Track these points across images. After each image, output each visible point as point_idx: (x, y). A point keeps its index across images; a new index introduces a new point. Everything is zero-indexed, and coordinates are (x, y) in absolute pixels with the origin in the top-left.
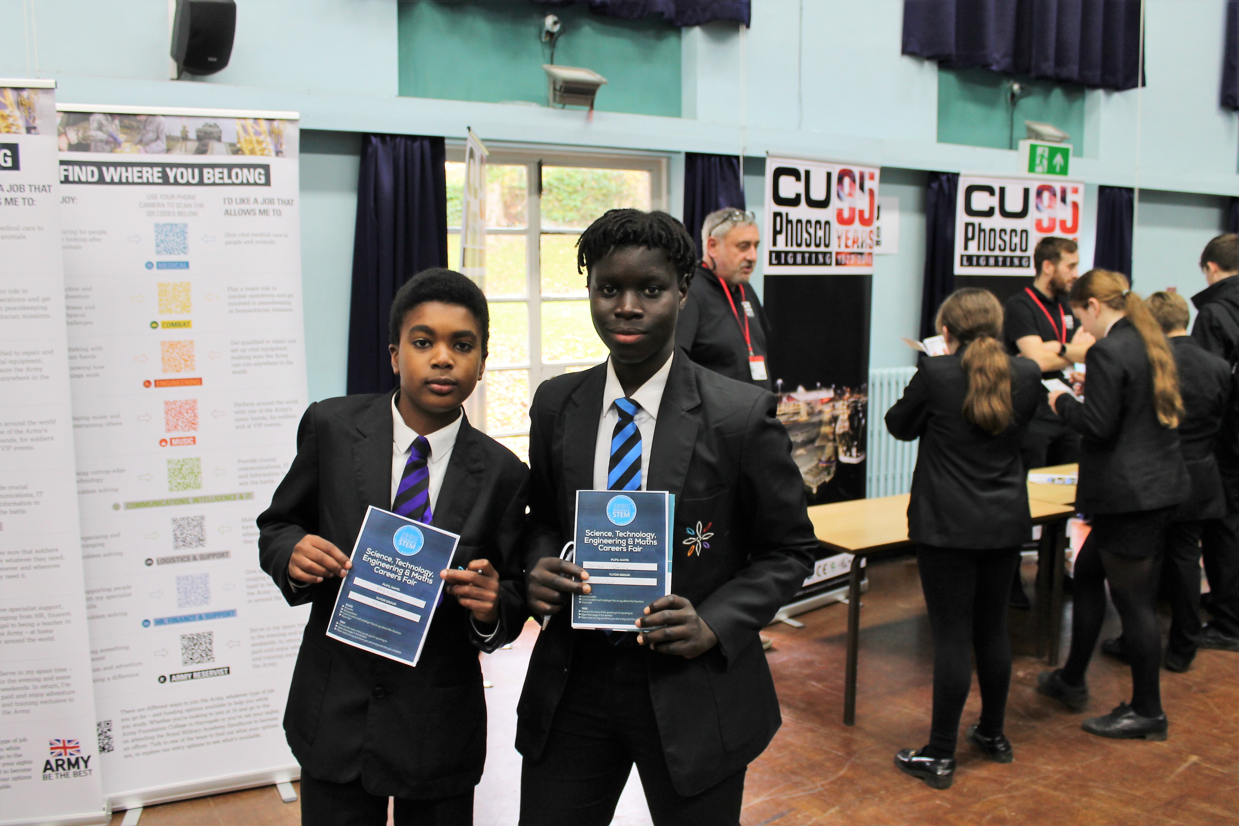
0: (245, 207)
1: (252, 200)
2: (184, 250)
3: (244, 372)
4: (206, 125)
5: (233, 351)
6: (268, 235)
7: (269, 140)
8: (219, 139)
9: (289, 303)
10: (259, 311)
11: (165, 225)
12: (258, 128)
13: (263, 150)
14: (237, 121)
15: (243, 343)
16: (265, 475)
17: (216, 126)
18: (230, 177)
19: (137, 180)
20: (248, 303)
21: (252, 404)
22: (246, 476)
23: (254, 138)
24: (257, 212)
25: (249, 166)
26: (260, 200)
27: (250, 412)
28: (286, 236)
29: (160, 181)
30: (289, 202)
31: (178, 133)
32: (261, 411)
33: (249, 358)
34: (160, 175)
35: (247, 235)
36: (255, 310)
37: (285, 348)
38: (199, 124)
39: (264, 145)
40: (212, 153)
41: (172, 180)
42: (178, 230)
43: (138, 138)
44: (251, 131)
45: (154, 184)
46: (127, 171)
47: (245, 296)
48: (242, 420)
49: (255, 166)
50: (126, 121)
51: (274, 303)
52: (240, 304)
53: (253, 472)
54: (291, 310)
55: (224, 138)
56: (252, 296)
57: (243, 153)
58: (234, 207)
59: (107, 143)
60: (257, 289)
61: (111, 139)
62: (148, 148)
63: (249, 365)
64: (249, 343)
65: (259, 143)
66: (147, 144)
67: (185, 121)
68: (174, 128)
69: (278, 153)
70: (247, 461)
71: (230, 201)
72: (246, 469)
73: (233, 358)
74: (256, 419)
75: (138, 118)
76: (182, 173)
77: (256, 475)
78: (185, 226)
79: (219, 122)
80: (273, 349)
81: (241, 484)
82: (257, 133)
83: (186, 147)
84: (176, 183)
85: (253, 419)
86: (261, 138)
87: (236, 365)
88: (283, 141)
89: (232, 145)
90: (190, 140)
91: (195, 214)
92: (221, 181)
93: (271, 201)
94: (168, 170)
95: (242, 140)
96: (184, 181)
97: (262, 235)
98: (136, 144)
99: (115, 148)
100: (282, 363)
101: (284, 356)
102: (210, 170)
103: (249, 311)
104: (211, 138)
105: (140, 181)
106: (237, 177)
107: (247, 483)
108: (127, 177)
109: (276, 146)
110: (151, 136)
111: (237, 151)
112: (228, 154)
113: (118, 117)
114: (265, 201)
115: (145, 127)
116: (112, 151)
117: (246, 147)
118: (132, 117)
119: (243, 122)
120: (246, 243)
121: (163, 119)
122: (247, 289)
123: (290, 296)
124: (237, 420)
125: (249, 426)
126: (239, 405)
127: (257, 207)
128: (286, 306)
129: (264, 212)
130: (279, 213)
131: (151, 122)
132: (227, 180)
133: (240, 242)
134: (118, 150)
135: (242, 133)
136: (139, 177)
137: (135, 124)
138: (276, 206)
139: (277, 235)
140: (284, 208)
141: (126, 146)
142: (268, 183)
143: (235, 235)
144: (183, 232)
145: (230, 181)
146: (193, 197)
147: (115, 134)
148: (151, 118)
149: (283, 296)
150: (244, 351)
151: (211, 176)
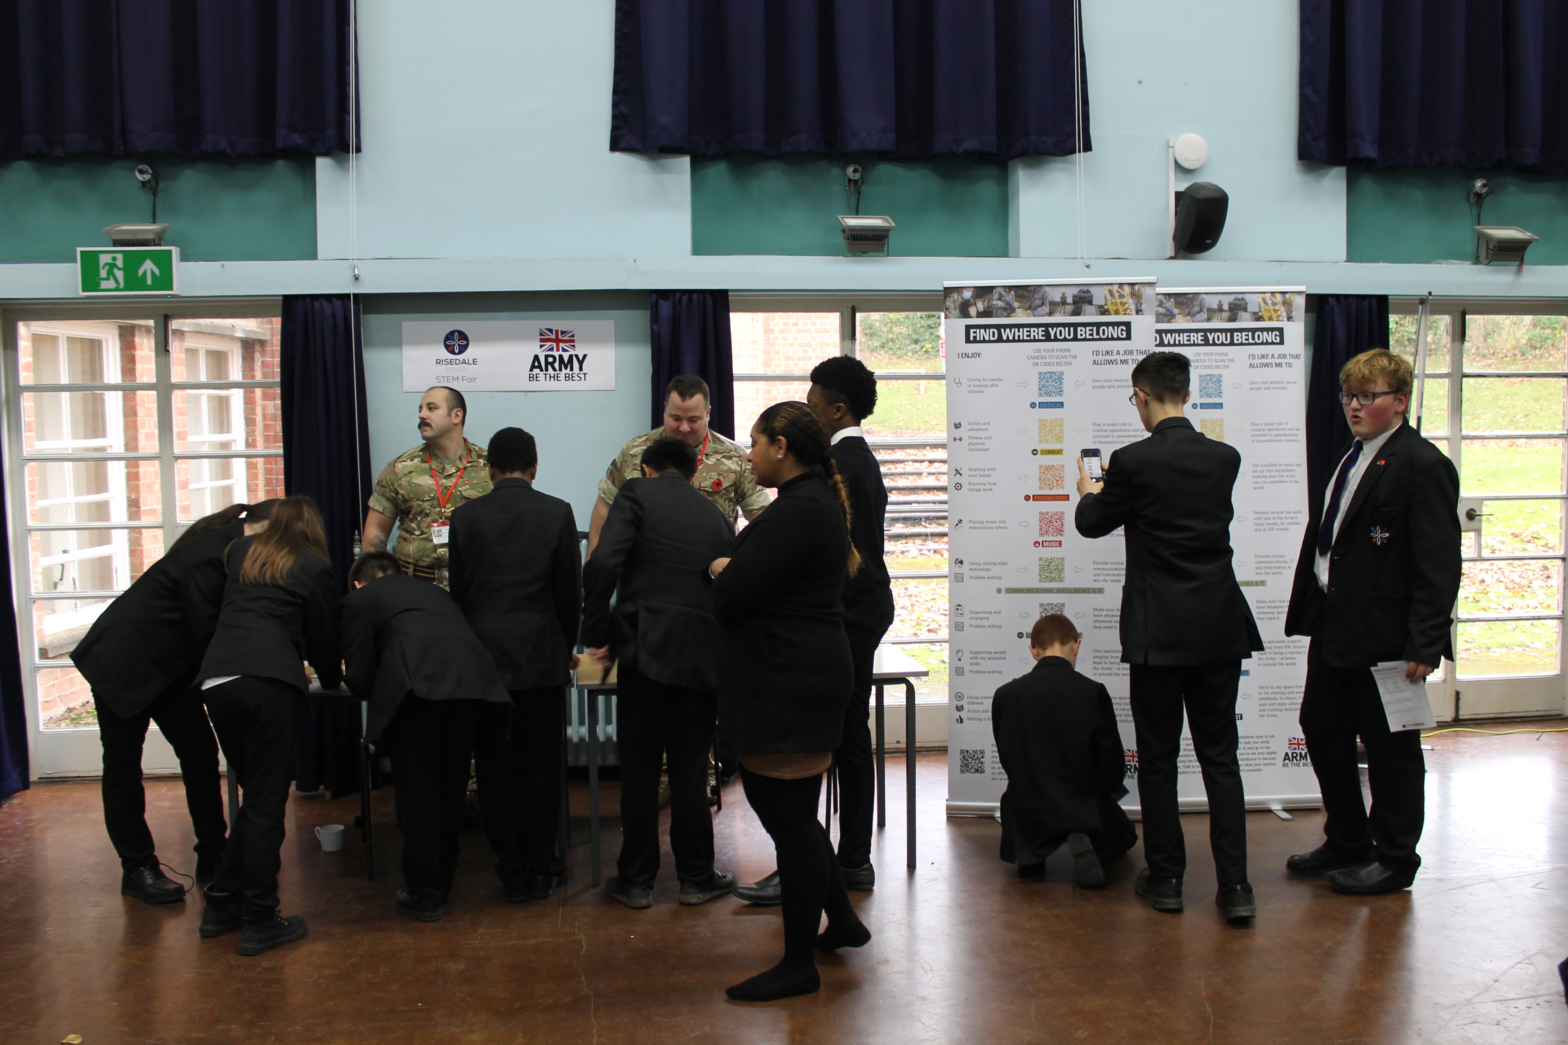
0: (1264, 361)
1: (1270, 356)
2: (1220, 394)
3: (1262, 488)
4: (1236, 299)
5: (1254, 471)
6: (1282, 383)
7: (1282, 308)
8: (1245, 310)
9: (1297, 435)
10: (1274, 441)
11: (1206, 376)
12: (1274, 300)
13: (1278, 316)
14: (1259, 295)
15: (1262, 466)
16: (1275, 568)
17: (1243, 299)
18: (1253, 338)
19: (1186, 342)
20: (1266, 435)
21: (1268, 513)
22: (1261, 568)
23: (1272, 308)
24: (1274, 365)
25: (1268, 330)
26: (1276, 356)
27: (1266, 519)
28: (1295, 383)
29: (1203, 343)
30: (1297, 357)
31: (1215, 306)
32: (1274, 518)
33: (1266, 477)
34: (1203, 338)
35: (1266, 383)
36: (1272, 441)
37: (1293, 470)
38: (1231, 298)
39: (1279, 313)
40: (1240, 321)
41: (1211, 342)
42: (1215, 379)
43: (1187, 312)
44: (1270, 302)
45: (1198, 345)
46: (1179, 336)
47: (1263, 430)
48: (1259, 525)
49: (1272, 330)
50: (1179, 299)
51: (1285, 435)
52: (1260, 435)
53: (1267, 565)
54: (1298, 441)
55: (1249, 309)
56: (1269, 430)
57: (1264, 320)
58: (1257, 361)
59: (1166, 315)
60: (1273, 424)
61: (1168, 313)
62: (1194, 319)
63: (1266, 482)
64: (1266, 466)
65: (1276, 311)
66: (1194, 315)
67: (1220, 297)
68: (1212, 302)
69: (1289, 318)
70: (1262, 557)
71: (1253, 356)
72: (1260, 562)
73: (1254, 477)
74: (1270, 524)
75: (1187, 296)
76: (1218, 336)
77: (1269, 568)
78: (1221, 376)
79: (1246, 297)
80: (1284, 471)
81: (1257, 574)
82: (1274, 304)
83: (1221, 317)
84: (1214, 344)
85: (1267, 524)
86: (1277, 307)
87: (1256, 483)
88: (1293, 309)
89: (1255, 313)
90: (1225, 311)
91: (1228, 367)
92: (1247, 342)
93: (1284, 356)
94: (1208, 334)
95: (1263, 309)
96: (1220, 342)
97: (1277, 382)
98: (1186, 316)
99: (1171, 319)
100: (1291, 482)
101: (1292, 476)
102: (1239, 334)
103: (1267, 441)
104: (1239, 310)
105: (1189, 343)
106: (1259, 339)
107: (1261, 574)
108: (1179, 341)
109: (1288, 313)
110: (1196, 309)
111: (1259, 318)
112: (1252, 321)
113: (1173, 296)
114: (1279, 356)
115: (1192, 303)
116: (1169, 322)
117: (1266, 315)
118: (1183, 296)
119: (1263, 295)
120: (1265, 389)
121: (1204, 296)
122: (1266, 424)
123: (1298, 430)
124: (1255, 524)
125: (1265, 530)
126: (1258, 513)
127: (1274, 361)
128: (1294, 438)
129: (1279, 365)
130: (1289, 365)
131: (1196, 299)
132: (1251, 341)
133: (1260, 389)
134: (1173, 320)
135: (1262, 304)
136: (1188, 340)
137: (1185, 300)
138: (1288, 360)
139: (1288, 383)
140: (1292, 361)
141: (1179, 317)
142: (1282, 342)
143: (1257, 383)
144: (1219, 380)
145: (1254, 342)
146: (1226, 355)
147: (1171, 309)
148: (1196, 296)
149: (1292, 429)
150: (1262, 472)
151: (1239, 338)
